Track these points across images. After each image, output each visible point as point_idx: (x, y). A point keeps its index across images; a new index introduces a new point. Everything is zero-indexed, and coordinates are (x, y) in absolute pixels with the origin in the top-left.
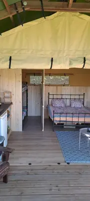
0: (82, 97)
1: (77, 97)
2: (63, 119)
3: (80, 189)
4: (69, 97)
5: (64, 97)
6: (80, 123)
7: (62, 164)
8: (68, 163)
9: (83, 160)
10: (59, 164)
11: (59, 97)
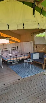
0: (17, 48)
1: (14, 48)
2: (12, 59)
3: (34, 87)
4: (10, 49)
5: (8, 49)
6: (20, 60)
7: (20, 79)
8: (23, 78)
9: (29, 75)
10: (19, 80)
11: (6, 50)
